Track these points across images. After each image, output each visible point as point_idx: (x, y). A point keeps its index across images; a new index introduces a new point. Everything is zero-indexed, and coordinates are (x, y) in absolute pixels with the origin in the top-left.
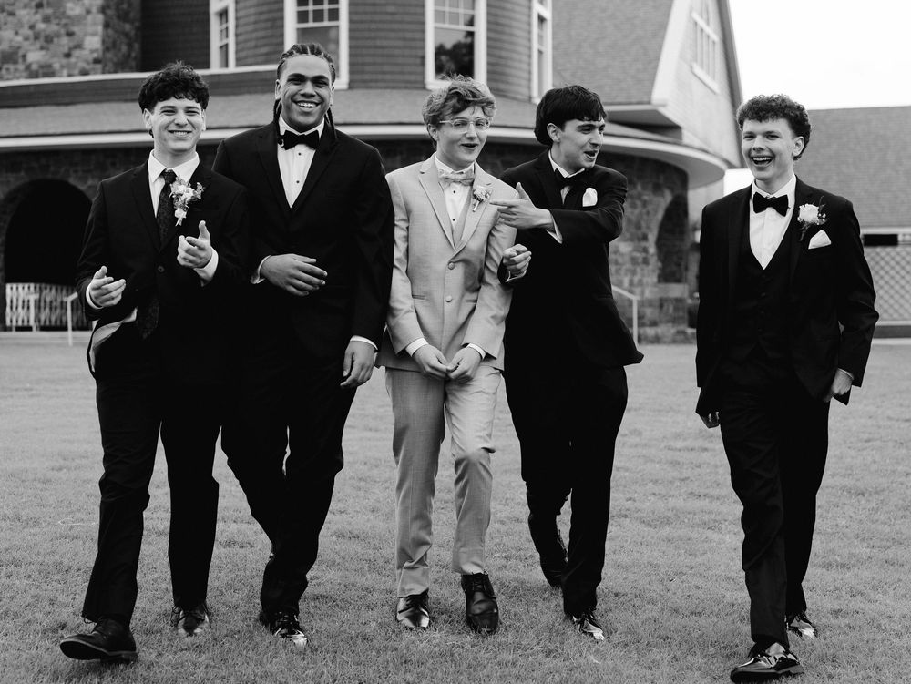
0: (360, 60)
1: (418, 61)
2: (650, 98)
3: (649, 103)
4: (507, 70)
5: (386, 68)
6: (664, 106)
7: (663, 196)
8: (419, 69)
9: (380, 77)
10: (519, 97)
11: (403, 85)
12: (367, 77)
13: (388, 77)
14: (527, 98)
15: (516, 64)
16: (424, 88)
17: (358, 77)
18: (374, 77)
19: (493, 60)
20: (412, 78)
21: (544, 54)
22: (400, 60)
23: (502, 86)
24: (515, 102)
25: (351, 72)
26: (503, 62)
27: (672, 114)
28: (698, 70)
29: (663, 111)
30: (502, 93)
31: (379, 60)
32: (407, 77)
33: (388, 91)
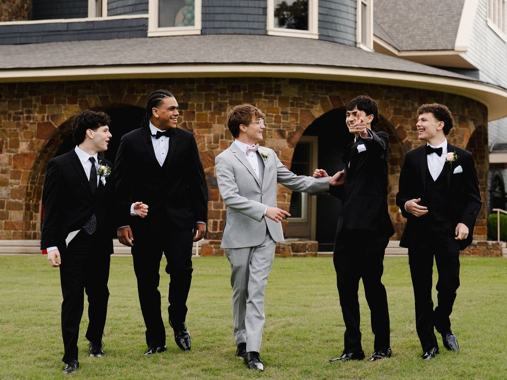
0: (212, 10)
1: (261, 11)
2: (454, 47)
3: (453, 50)
4: (336, 20)
5: (234, 17)
6: (465, 52)
7: (467, 126)
8: (261, 18)
9: (228, 24)
10: (346, 42)
11: (248, 31)
12: (217, 24)
13: (235, 25)
14: (352, 43)
15: (344, 15)
16: (266, 34)
17: (209, 24)
18: (223, 24)
19: (324, 11)
20: (256, 25)
21: (367, 7)
22: (245, 11)
23: (331, 33)
24: (342, 47)
25: (203, 21)
26: (333, 12)
27: (471, 58)
28: (491, 24)
29: (463, 55)
30: (331, 39)
31: (227, 10)
32: (251, 25)
33: (235, 36)
